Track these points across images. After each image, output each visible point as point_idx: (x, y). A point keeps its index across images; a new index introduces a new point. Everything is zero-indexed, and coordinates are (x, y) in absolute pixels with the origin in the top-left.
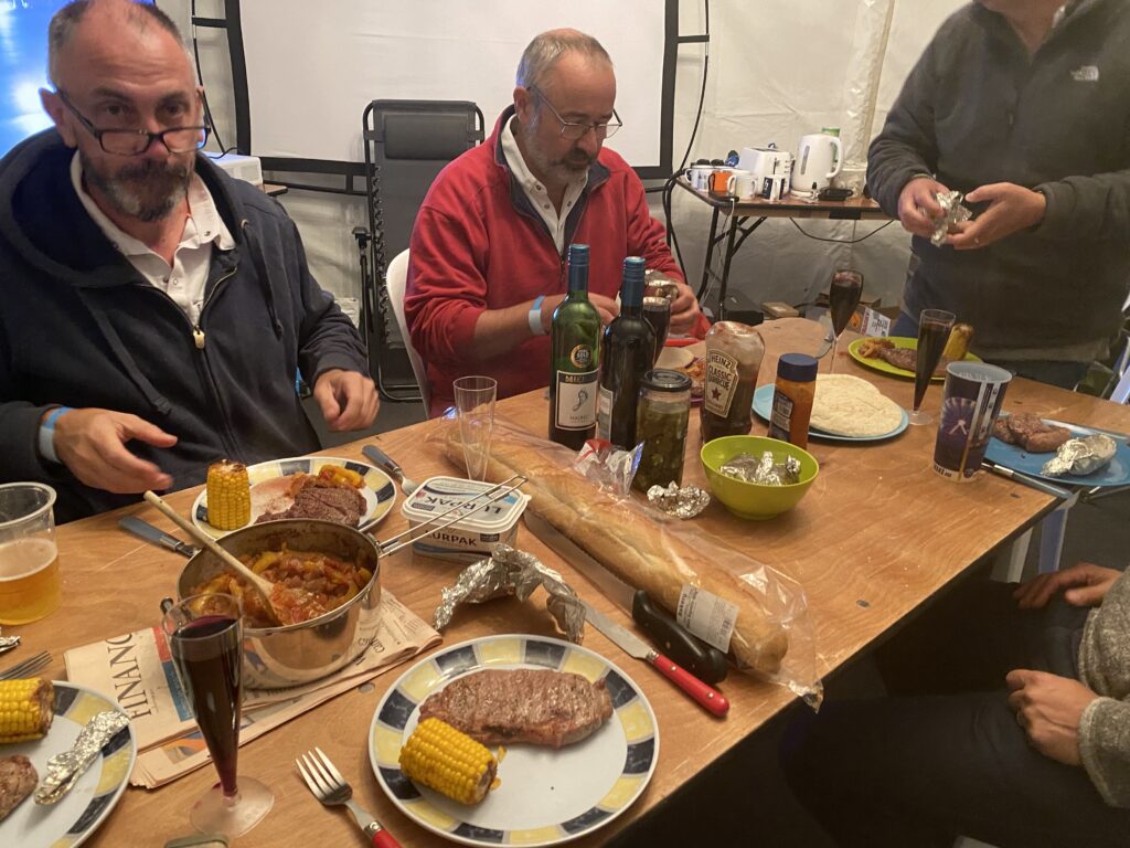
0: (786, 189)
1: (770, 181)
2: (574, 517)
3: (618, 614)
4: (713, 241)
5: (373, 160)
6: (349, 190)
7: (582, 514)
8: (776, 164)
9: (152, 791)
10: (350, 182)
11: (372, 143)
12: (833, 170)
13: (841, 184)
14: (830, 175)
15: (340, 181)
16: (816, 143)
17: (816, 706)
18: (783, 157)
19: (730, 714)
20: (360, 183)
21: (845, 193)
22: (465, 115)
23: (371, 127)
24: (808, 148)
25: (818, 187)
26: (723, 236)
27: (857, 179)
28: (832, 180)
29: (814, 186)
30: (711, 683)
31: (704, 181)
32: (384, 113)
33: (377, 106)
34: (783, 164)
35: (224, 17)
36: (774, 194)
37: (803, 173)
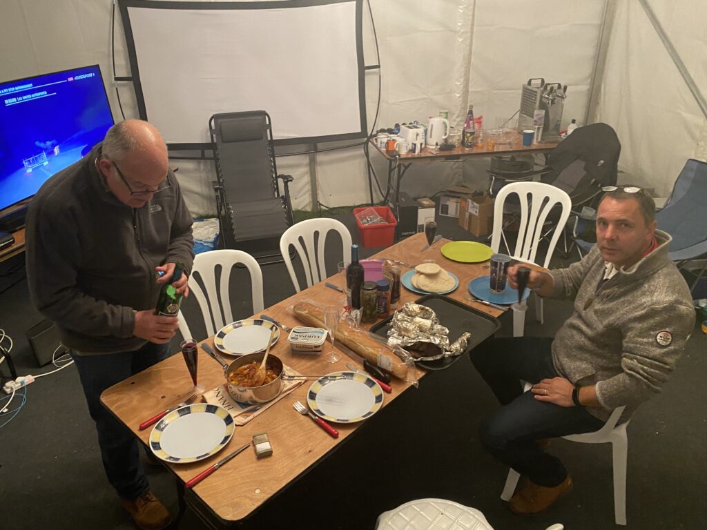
0: (423, 146)
1: (415, 145)
2: (343, 336)
3: (359, 366)
4: (391, 170)
5: (215, 141)
6: (203, 158)
7: (345, 336)
8: (417, 135)
9: (242, 426)
10: (203, 153)
11: (214, 135)
12: (446, 134)
13: (450, 141)
14: (444, 137)
15: (198, 153)
16: (437, 122)
17: (417, 387)
18: (421, 131)
19: (392, 391)
20: (209, 153)
21: (452, 147)
22: (261, 117)
23: (213, 127)
24: (432, 125)
25: (439, 144)
26: (395, 168)
27: (457, 138)
28: (446, 140)
29: (437, 144)
30: (387, 384)
31: (383, 145)
32: (220, 121)
33: (215, 117)
34: (421, 135)
35: (131, 76)
36: (417, 151)
37: (431, 137)
